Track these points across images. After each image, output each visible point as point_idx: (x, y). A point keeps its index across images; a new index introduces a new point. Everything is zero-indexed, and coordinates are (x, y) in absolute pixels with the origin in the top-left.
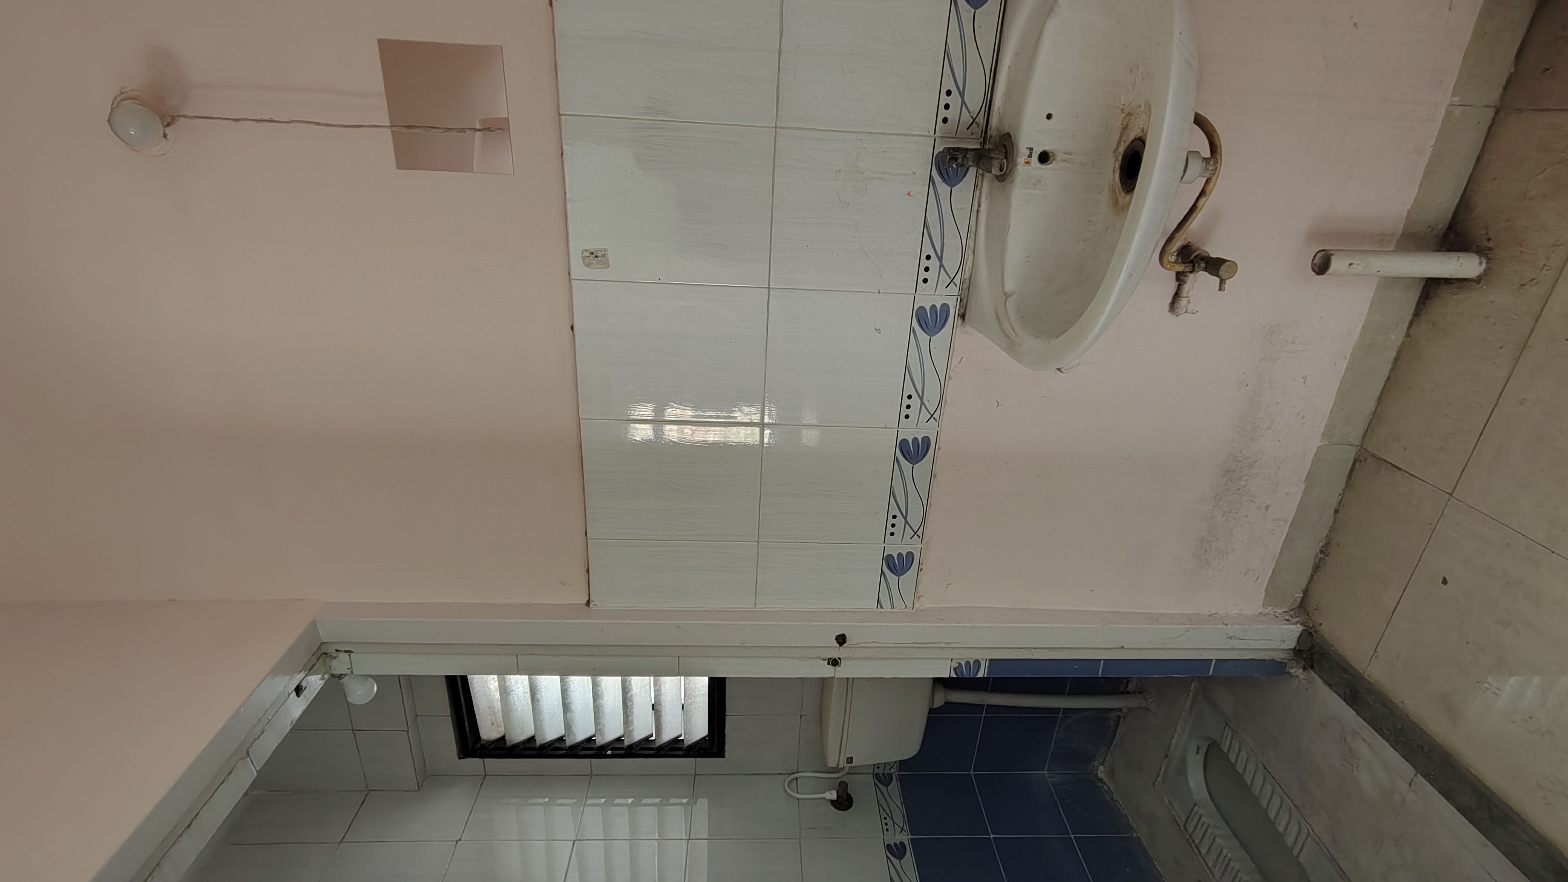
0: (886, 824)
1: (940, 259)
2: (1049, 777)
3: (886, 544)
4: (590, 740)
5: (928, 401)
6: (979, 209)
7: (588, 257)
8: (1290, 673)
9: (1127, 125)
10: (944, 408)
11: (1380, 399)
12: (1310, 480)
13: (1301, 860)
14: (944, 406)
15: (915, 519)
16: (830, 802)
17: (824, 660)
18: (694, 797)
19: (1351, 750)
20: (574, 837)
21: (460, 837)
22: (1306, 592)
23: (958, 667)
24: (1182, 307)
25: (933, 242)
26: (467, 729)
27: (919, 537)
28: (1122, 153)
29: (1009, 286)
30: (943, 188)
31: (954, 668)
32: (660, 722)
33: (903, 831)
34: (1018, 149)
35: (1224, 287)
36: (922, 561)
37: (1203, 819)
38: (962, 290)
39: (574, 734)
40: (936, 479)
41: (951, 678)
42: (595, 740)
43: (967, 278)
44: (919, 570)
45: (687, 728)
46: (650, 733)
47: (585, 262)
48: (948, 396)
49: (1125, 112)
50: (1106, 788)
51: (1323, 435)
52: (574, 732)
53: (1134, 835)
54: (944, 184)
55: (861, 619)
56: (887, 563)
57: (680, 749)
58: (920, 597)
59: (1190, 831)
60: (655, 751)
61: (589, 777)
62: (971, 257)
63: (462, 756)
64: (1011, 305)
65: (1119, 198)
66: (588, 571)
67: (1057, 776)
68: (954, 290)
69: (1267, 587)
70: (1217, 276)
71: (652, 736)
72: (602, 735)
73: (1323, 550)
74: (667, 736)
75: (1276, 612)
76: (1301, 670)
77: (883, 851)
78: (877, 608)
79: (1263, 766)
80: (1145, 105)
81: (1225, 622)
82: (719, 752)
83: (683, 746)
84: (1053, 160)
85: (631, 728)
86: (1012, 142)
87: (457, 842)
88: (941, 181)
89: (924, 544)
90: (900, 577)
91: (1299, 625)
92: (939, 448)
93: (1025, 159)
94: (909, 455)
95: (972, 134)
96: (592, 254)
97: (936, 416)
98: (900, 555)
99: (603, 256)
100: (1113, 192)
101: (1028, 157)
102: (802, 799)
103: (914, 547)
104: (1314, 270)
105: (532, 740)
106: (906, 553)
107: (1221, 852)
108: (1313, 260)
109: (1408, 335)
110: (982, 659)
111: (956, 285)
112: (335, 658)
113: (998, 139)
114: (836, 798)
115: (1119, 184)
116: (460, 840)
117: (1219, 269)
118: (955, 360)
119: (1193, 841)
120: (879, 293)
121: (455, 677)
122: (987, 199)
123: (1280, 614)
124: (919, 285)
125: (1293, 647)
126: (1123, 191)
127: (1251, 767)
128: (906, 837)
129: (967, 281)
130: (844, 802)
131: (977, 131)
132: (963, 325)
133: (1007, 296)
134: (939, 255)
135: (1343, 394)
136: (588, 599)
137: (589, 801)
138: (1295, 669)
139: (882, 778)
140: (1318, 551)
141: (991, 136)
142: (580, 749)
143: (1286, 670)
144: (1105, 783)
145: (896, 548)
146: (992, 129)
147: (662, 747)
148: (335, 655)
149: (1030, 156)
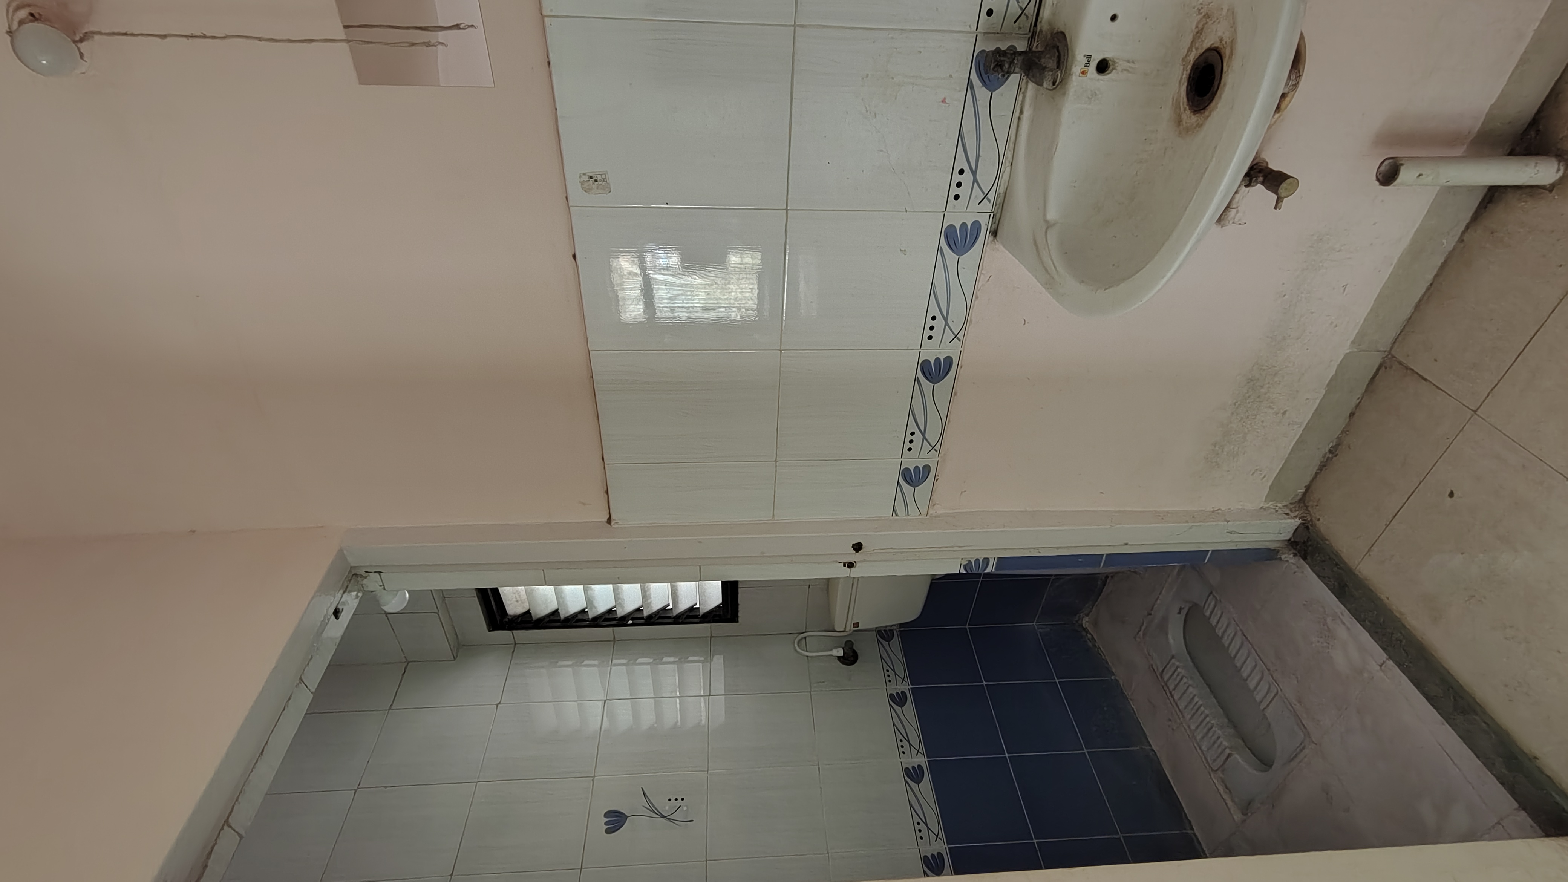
0: (889, 676)
1: (974, 173)
2: (1038, 628)
3: (904, 459)
4: (610, 611)
5: (953, 321)
6: (1021, 116)
7: (587, 181)
8: (1280, 559)
9: (1202, 29)
10: (969, 328)
11: (1418, 306)
12: (1332, 386)
13: (1268, 712)
14: (969, 325)
15: (933, 435)
16: (837, 658)
17: (840, 563)
18: (711, 654)
19: (1329, 630)
20: (604, 696)
21: (499, 702)
22: (1308, 488)
23: (967, 564)
24: (1229, 219)
25: (968, 155)
26: (494, 607)
27: (936, 451)
28: (1192, 62)
29: (1051, 215)
30: (982, 93)
31: (964, 565)
32: (676, 595)
33: (904, 682)
34: (1074, 56)
35: (1281, 205)
36: (939, 473)
37: (1179, 670)
38: (995, 206)
39: (595, 608)
40: (955, 397)
41: (960, 574)
42: (615, 611)
43: (1002, 193)
44: (935, 480)
45: (702, 600)
46: (667, 603)
47: (584, 188)
48: (973, 316)
49: (1201, 13)
50: (1089, 636)
51: (1353, 342)
52: (596, 606)
53: (1113, 678)
54: (984, 88)
55: (877, 528)
56: (904, 478)
57: (697, 617)
58: (934, 505)
59: (1165, 679)
60: (673, 620)
61: (612, 643)
62: (1008, 169)
63: (491, 629)
64: (1053, 237)
65: (1184, 116)
66: (607, 492)
67: (1044, 627)
68: (987, 206)
69: (1272, 485)
70: (1276, 193)
71: (669, 606)
72: (622, 607)
73: (1332, 451)
74: (684, 605)
75: (1277, 506)
76: (1291, 556)
77: (886, 701)
78: (892, 515)
79: (1243, 633)
80: (1228, 10)
81: (1228, 519)
82: (734, 618)
83: (698, 614)
84: (1113, 69)
85: (649, 601)
86: (1066, 45)
87: (497, 705)
88: (981, 85)
89: (941, 457)
90: (916, 488)
91: (1297, 520)
92: (961, 367)
93: (1082, 69)
94: (930, 375)
95: (1020, 28)
96: (591, 178)
97: (960, 336)
98: (916, 468)
99: (604, 180)
100: (1176, 105)
101: (1085, 66)
102: (812, 657)
103: (931, 461)
104: (1378, 179)
105: (556, 613)
106: (922, 466)
107: (1193, 698)
108: (1379, 168)
109: (1461, 240)
110: (991, 558)
111: (989, 201)
112: (366, 577)
113: (1049, 36)
114: (842, 655)
115: (1185, 100)
116: (499, 703)
117: (1279, 186)
118: (982, 279)
119: (1168, 688)
120: (906, 211)
121: (486, 589)
122: (1030, 106)
123: (1280, 508)
124: (950, 202)
125: (1288, 538)
126: (1189, 109)
127: (1230, 632)
128: (907, 687)
129: (1002, 195)
130: (850, 658)
131: (1025, 23)
132: (994, 242)
133: (1049, 225)
134: (974, 169)
135: (1381, 300)
136: (609, 516)
137: (614, 662)
138: (1286, 555)
139: (884, 634)
140: (1327, 450)
141: (1041, 31)
142: (602, 620)
143: (1277, 556)
144: (1087, 632)
145: (912, 462)
146: (1043, 22)
147: (679, 616)
148: (364, 575)
149: (1087, 65)
